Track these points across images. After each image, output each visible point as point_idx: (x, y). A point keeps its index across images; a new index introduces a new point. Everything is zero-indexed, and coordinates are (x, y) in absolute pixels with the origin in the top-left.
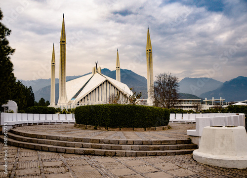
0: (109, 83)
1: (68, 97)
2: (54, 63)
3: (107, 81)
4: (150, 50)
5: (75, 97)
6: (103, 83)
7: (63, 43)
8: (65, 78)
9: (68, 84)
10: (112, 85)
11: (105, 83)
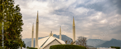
0: (57, 40)
1: (39, 46)
2: (33, 32)
3: (55, 39)
4: (74, 27)
5: (42, 46)
6: (54, 40)
7: (37, 23)
8: (38, 38)
9: (39, 41)
10: (58, 41)
11: (55, 40)
